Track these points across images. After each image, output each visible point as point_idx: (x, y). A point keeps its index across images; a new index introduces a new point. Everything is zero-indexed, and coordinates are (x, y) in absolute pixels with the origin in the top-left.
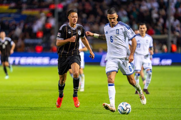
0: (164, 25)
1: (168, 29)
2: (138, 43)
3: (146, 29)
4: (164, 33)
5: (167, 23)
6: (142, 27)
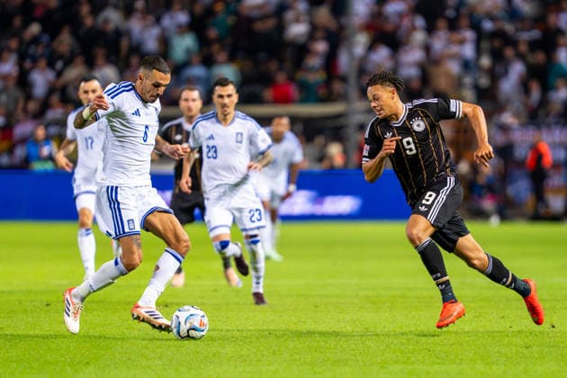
0: (330, 61)
1: (344, 79)
2: (211, 143)
3: (235, 98)
4: (329, 98)
5: (344, 61)
6: (223, 93)
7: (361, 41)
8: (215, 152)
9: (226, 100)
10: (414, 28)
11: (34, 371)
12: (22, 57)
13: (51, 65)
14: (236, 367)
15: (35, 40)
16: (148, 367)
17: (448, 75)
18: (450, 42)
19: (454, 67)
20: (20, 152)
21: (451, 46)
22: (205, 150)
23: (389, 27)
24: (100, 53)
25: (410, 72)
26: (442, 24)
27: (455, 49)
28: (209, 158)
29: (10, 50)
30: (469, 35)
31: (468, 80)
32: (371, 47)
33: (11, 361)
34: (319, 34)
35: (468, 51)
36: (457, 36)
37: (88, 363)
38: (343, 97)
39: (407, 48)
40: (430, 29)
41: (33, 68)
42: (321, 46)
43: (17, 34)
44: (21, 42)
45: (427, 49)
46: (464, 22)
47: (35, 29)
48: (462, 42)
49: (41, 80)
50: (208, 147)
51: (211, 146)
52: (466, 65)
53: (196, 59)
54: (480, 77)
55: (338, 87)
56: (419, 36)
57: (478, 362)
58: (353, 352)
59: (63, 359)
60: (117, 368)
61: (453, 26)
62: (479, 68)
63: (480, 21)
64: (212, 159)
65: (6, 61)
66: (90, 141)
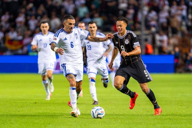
1: (140, 23)
3: (96, 28)
4: (135, 30)
5: (140, 17)
6: (92, 26)
7: (146, 9)
8: (90, 47)
9: (93, 29)
10: (165, 5)
11: (31, 126)
12: (26, 15)
13: (36, 18)
14: (102, 125)
15: (31, 9)
16: (71, 125)
17: (177, 21)
18: (178, 9)
19: (179, 19)
20: (25, 49)
21: (178, 11)
22: (87, 47)
23: (156, 4)
24: (54, 13)
25: (163, 20)
26: (175, 3)
27: (179, 12)
28: (88, 50)
29: (22, 13)
30: (184, 7)
31: (184, 23)
32: (149, 12)
33: (22, 123)
34: (131, 7)
35: (184, 13)
36: (180, 8)
37: (50, 123)
38: (140, 29)
39: (162, 12)
40: (171, 5)
41: (30, 19)
42: (132, 11)
43: (25, 7)
44: (26, 10)
45: (169, 12)
46: (183, 2)
47: (31, 5)
48: (182, 10)
49: (32, 23)
50: (88, 46)
51: (89, 45)
52: (183, 18)
53: (87, 16)
54: (189, 22)
55: (138, 26)
56: (167, 8)
57: (188, 123)
58: (143, 120)
59: (41, 122)
60: (60, 125)
61: (179, 4)
62: (188, 19)
63: (188, 2)
64: (89, 50)
65: (20, 16)
66: (45, 45)
